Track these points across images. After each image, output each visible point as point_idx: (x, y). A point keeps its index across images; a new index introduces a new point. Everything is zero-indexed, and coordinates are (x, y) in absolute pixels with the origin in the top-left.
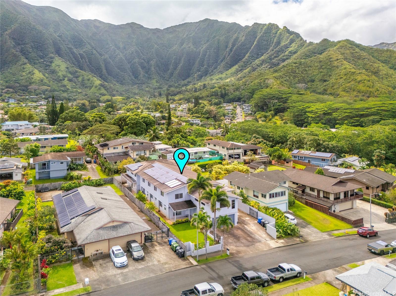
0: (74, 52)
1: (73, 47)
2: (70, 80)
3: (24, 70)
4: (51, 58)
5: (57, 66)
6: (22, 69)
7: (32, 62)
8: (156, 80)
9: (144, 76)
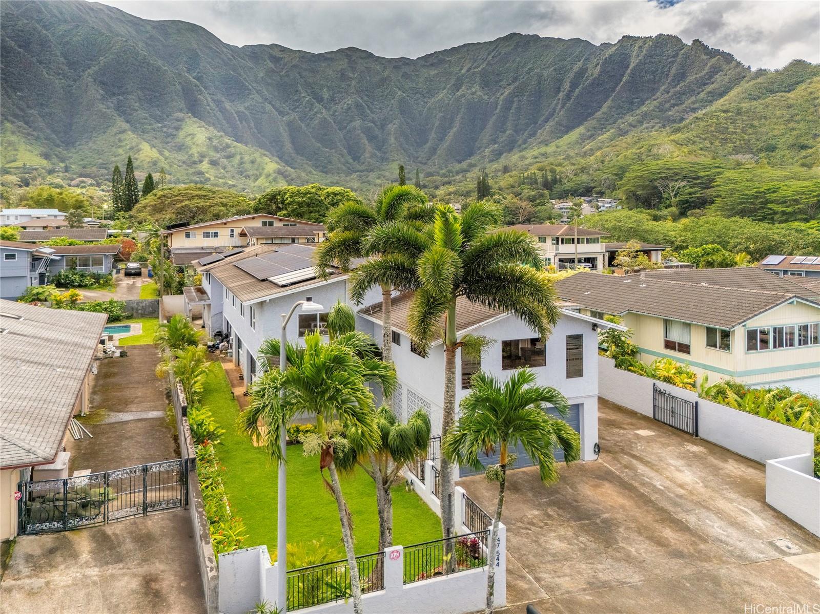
0: (225, 109)
1: (223, 99)
2: (214, 163)
3: (122, 144)
4: (178, 120)
5: (190, 135)
6: (117, 141)
7: (138, 128)
8: (398, 162)
9: (373, 156)
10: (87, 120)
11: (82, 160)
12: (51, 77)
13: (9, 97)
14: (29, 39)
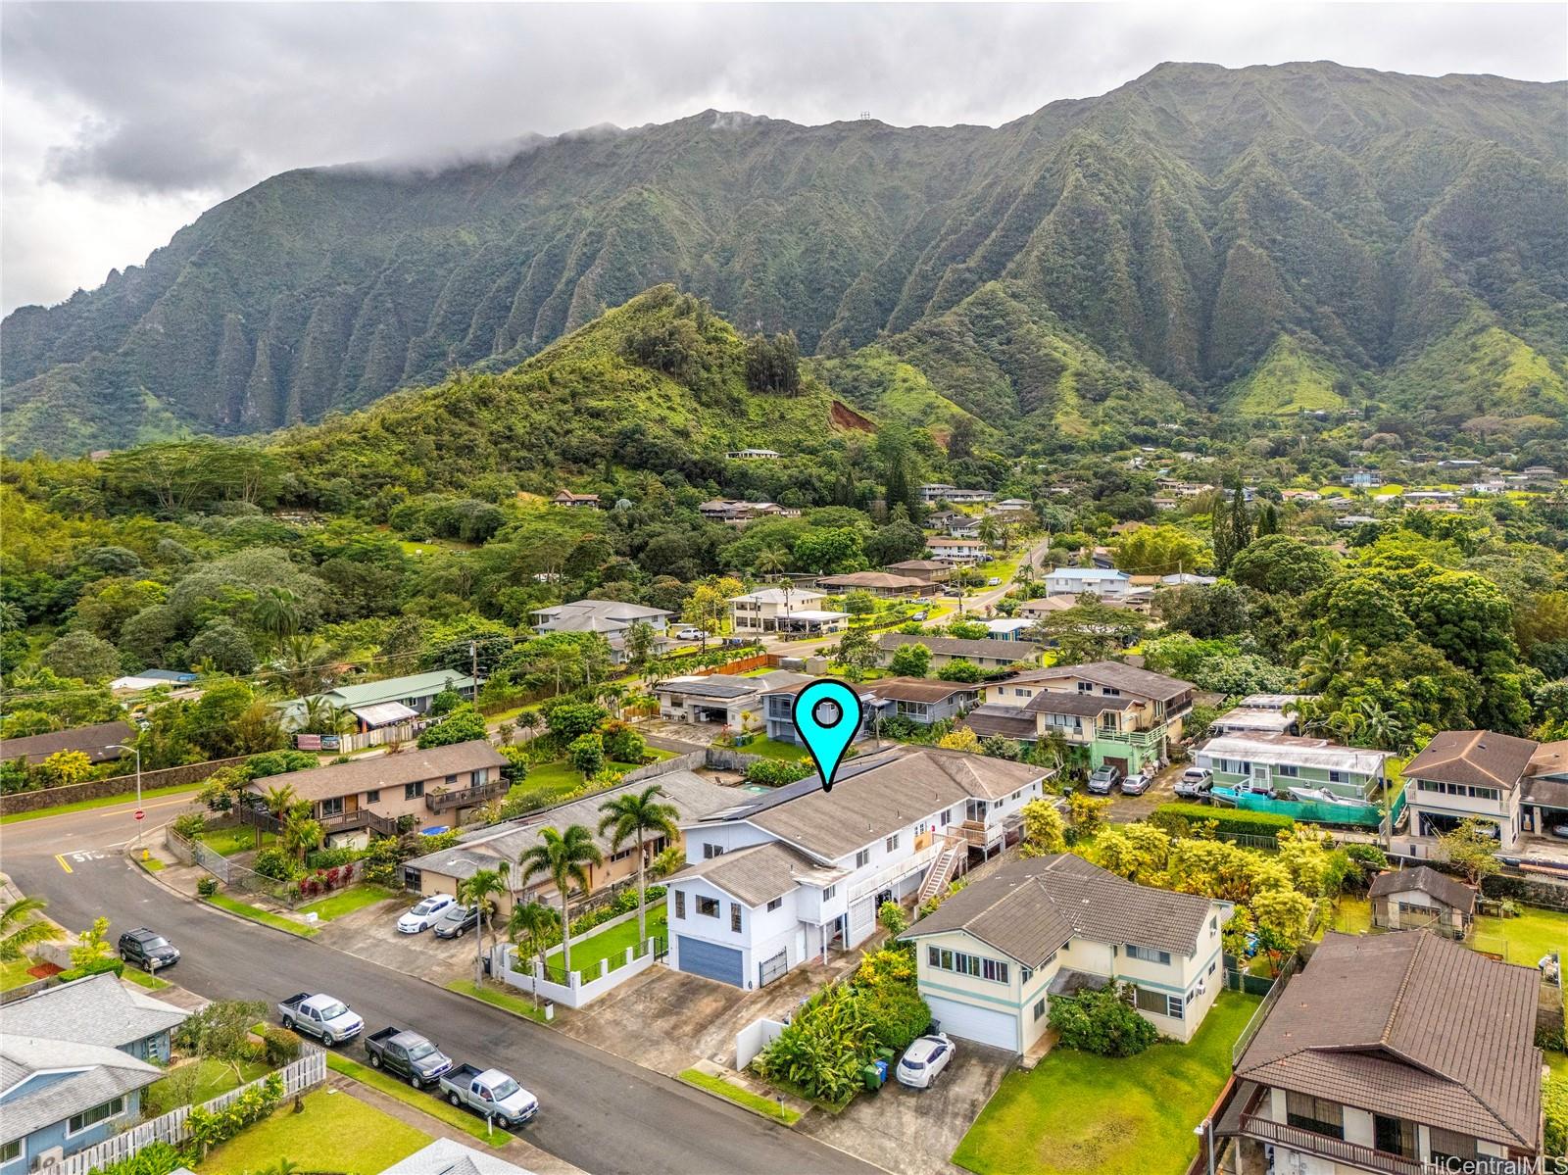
3: (1477, 355)
6: (1467, 349)
7: (1514, 317)
10: (1418, 313)
11: (1403, 391)
12: (1358, 242)
13: (1289, 289)
14: (1324, 179)
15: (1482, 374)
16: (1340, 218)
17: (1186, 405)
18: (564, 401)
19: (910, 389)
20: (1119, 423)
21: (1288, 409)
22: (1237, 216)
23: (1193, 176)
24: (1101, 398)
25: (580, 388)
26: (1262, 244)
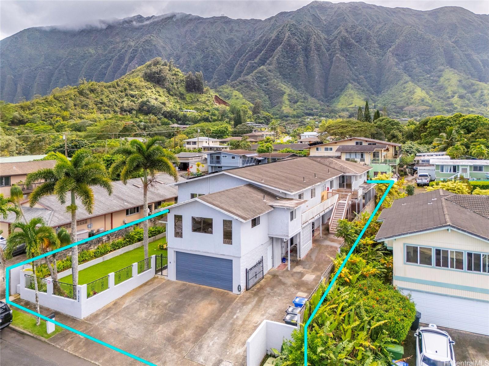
0: (473, 59)
1: (472, 53)
2: (461, 97)
3: (405, 90)
4: (440, 71)
5: (447, 80)
6: (403, 88)
7: (415, 79)
10: (388, 78)
11: (384, 101)
12: (371, 56)
13: (351, 70)
14: (361, 37)
15: (407, 95)
16: (366, 49)
17: (321, 105)
18: (122, 92)
19: (238, 99)
20: (302, 110)
21: (351, 106)
22: (336, 47)
23: (323, 36)
24: (296, 102)
25: (127, 87)
26: (343, 56)
